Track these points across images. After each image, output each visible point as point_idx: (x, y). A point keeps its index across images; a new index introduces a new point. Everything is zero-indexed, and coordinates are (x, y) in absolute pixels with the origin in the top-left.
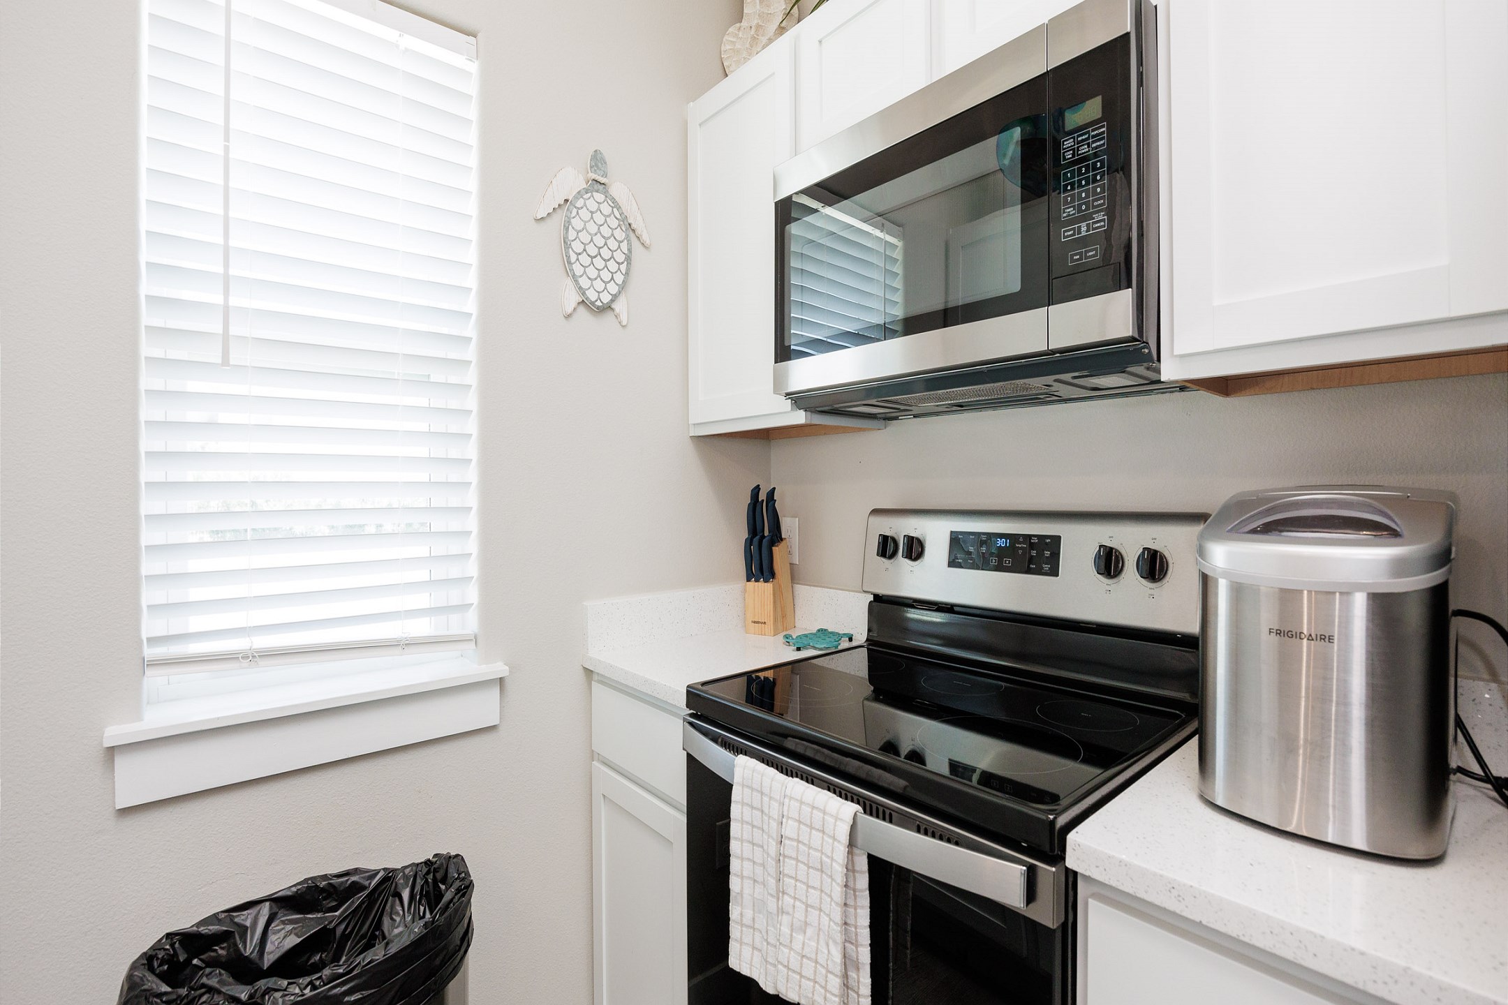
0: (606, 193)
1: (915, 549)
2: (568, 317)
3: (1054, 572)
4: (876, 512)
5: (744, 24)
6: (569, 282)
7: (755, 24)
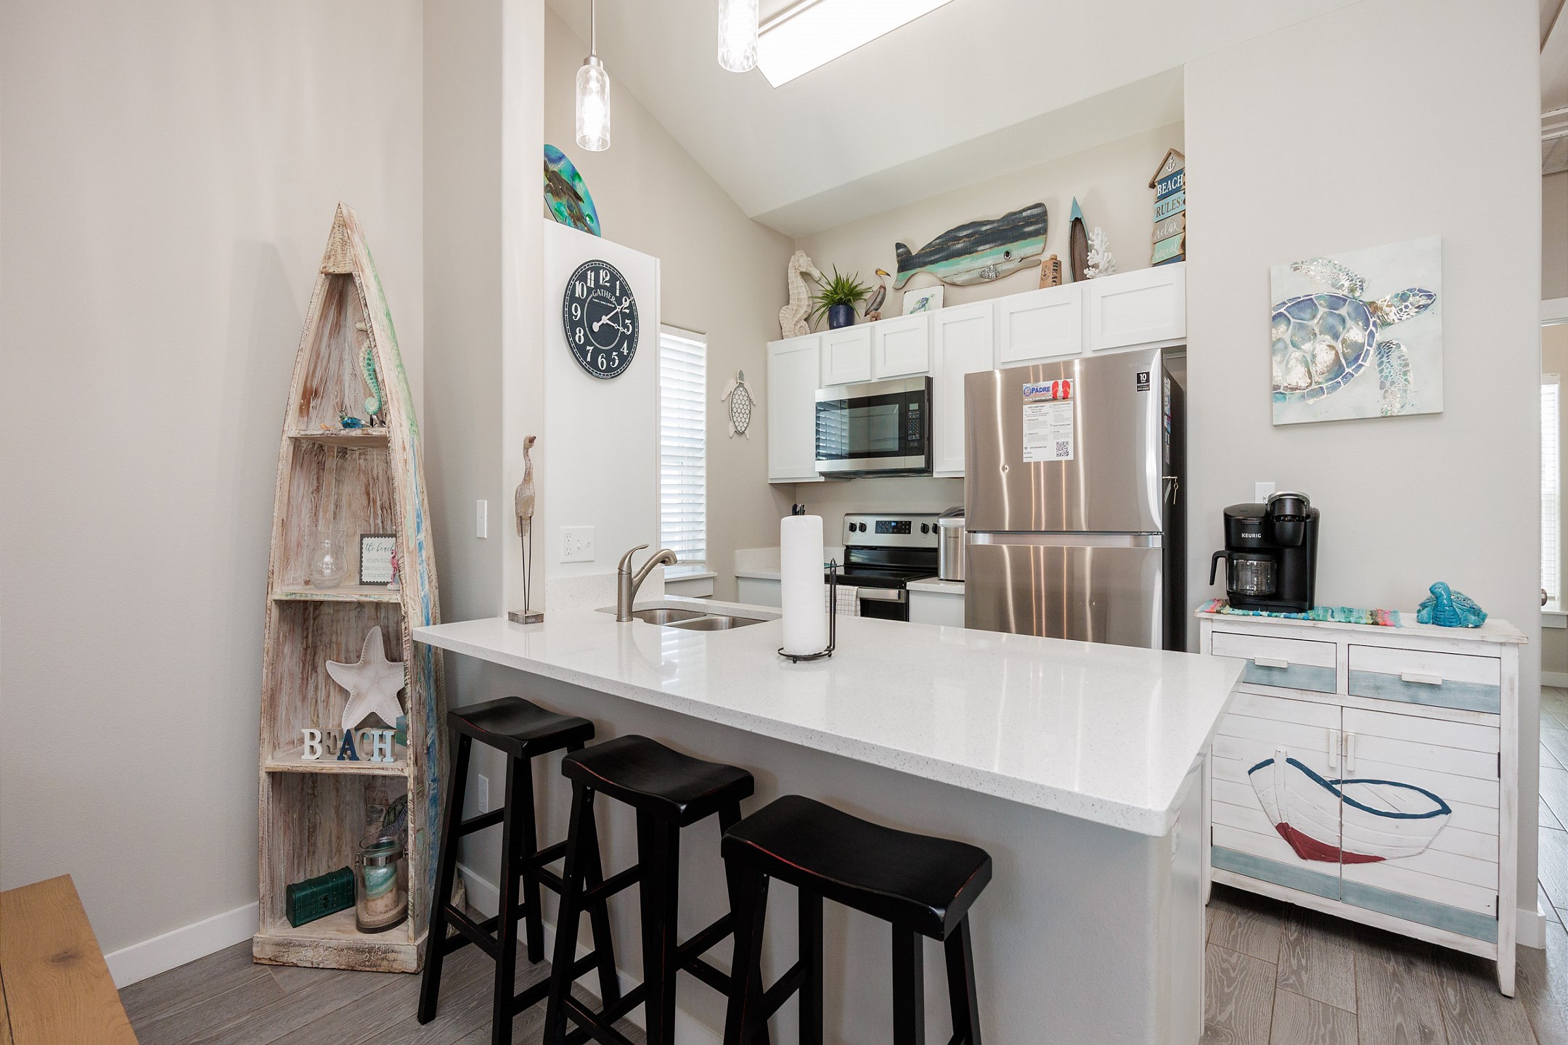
0: (743, 387)
1: (863, 528)
2: (731, 438)
3: (910, 533)
4: (847, 514)
5: (789, 306)
6: (731, 423)
7: (795, 308)
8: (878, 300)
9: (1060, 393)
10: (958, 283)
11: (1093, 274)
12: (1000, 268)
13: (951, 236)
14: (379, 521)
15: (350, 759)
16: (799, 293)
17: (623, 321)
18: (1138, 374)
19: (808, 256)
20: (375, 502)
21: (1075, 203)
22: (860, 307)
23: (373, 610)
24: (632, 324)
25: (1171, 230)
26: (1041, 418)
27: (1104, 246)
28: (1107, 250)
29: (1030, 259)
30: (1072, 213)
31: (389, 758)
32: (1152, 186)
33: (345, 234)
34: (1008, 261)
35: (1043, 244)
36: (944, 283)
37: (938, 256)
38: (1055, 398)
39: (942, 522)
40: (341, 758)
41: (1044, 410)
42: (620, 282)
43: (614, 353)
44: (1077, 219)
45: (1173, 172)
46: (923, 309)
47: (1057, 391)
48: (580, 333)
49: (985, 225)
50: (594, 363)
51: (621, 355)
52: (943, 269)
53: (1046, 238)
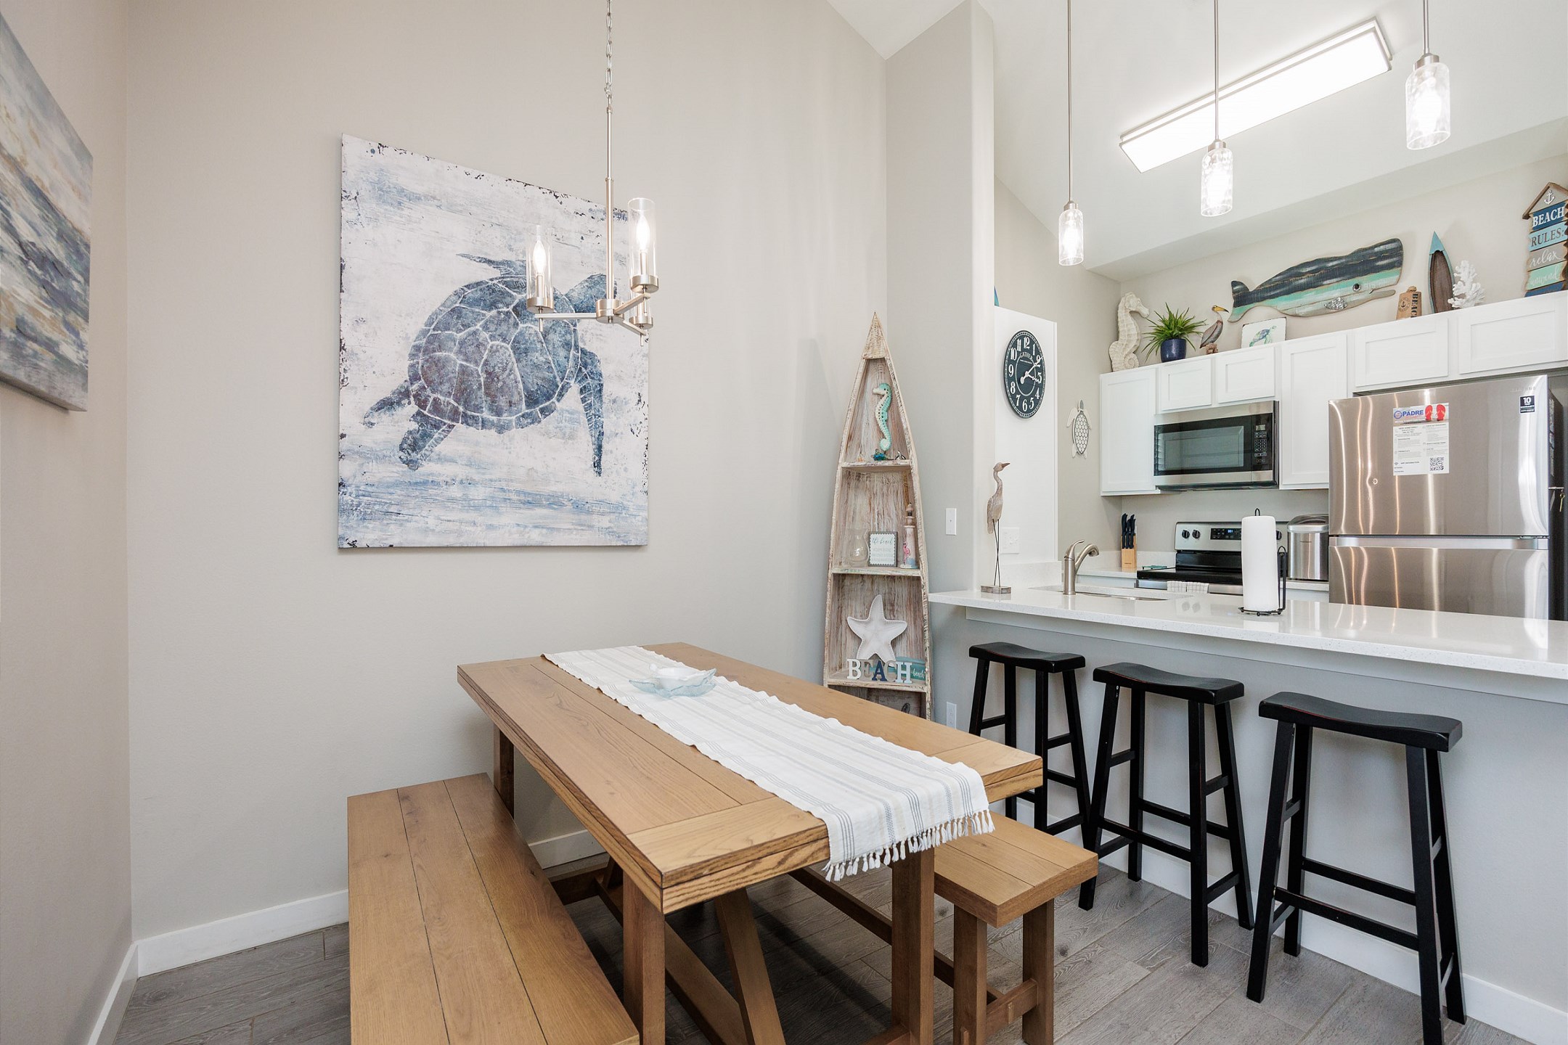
0: (1083, 414)
1: (1197, 535)
2: (1074, 458)
4: (1180, 523)
5: (1119, 342)
6: (1074, 446)
7: (1125, 344)
8: (1216, 333)
9: (1434, 414)
10: (1301, 315)
11: (1460, 304)
12: (1348, 299)
13: (1294, 272)
14: (876, 523)
15: (881, 680)
16: (1129, 330)
17: (1037, 374)
18: (1522, 398)
19: (1137, 297)
20: (874, 510)
21: (1435, 237)
22: (1193, 340)
23: (870, 584)
24: (1042, 375)
25: (1550, 259)
26: (1412, 438)
27: (1471, 277)
28: (1475, 281)
29: (1382, 290)
30: (1433, 246)
31: (908, 681)
32: (1527, 217)
33: (880, 332)
34: (1357, 292)
35: (1398, 276)
36: (1285, 315)
37: (1278, 291)
38: (1428, 420)
39: (1292, 528)
40: (874, 679)
41: (1416, 431)
42: (1036, 345)
43: (1032, 399)
44: (1438, 251)
45: (1552, 204)
46: (1264, 340)
47: (1430, 414)
48: (1013, 385)
49: (1332, 261)
50: (1020, 408)
51: (1035, 400)
52: (1284, 303)
53: (1401, 270)
